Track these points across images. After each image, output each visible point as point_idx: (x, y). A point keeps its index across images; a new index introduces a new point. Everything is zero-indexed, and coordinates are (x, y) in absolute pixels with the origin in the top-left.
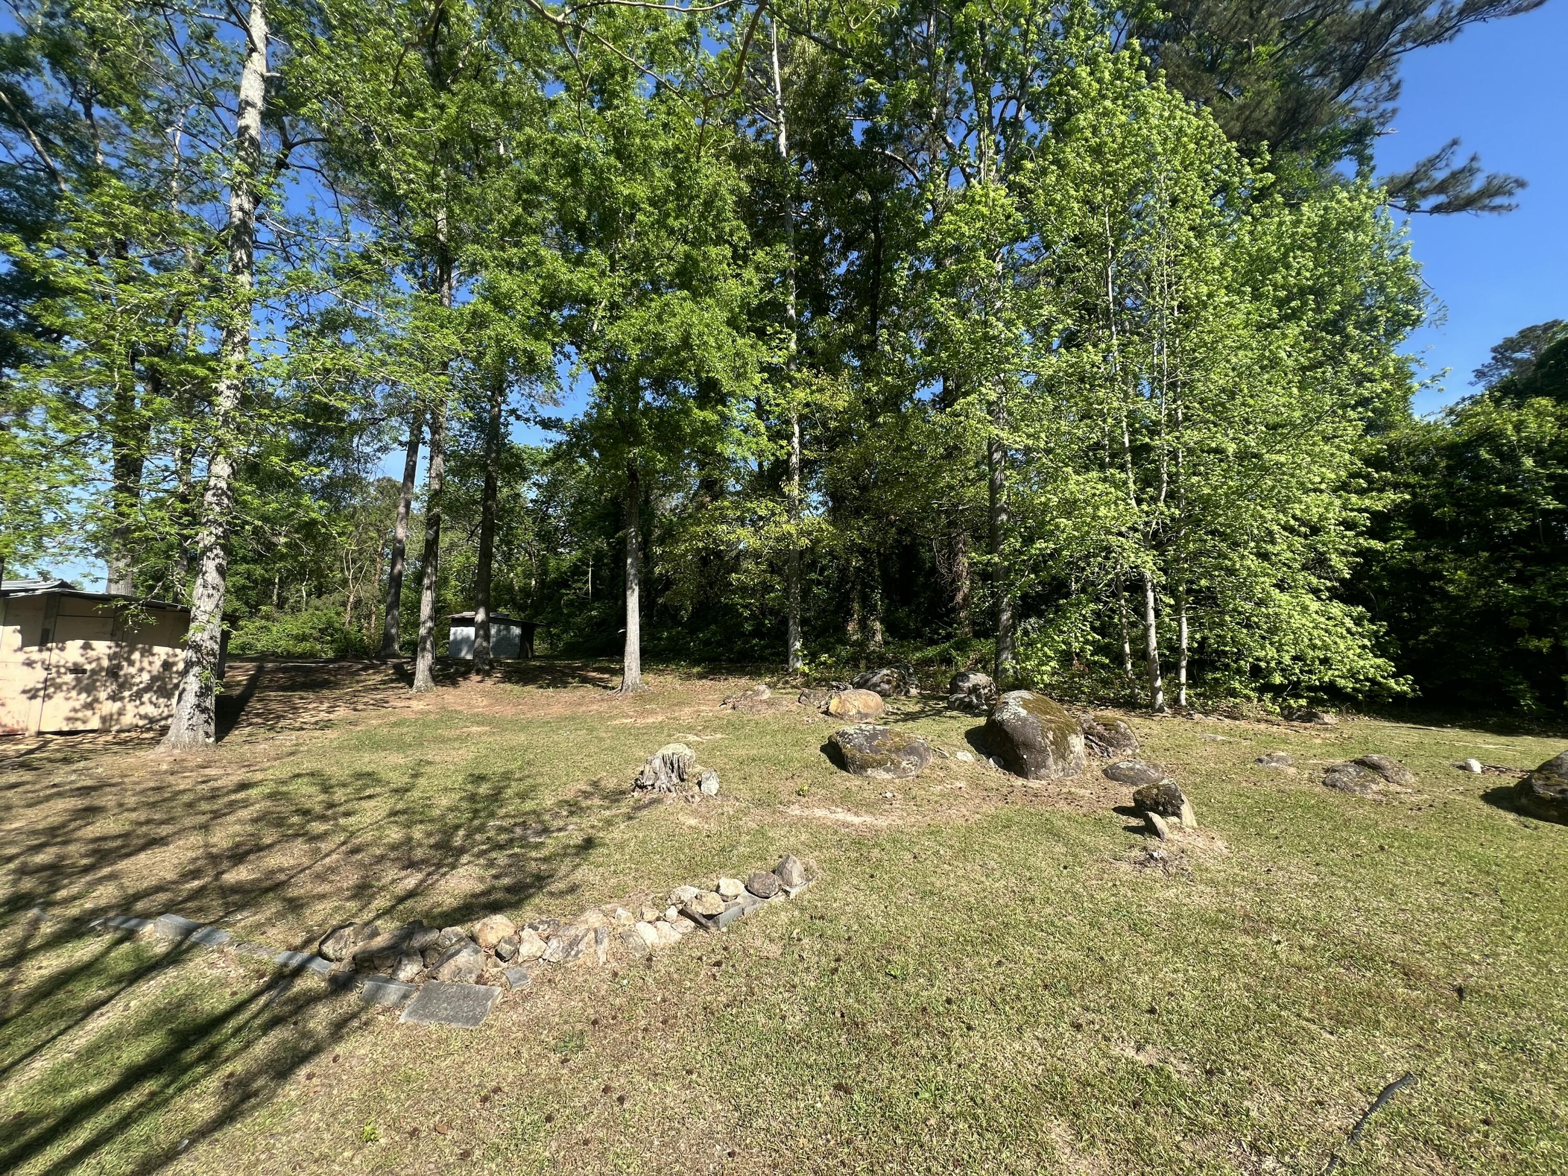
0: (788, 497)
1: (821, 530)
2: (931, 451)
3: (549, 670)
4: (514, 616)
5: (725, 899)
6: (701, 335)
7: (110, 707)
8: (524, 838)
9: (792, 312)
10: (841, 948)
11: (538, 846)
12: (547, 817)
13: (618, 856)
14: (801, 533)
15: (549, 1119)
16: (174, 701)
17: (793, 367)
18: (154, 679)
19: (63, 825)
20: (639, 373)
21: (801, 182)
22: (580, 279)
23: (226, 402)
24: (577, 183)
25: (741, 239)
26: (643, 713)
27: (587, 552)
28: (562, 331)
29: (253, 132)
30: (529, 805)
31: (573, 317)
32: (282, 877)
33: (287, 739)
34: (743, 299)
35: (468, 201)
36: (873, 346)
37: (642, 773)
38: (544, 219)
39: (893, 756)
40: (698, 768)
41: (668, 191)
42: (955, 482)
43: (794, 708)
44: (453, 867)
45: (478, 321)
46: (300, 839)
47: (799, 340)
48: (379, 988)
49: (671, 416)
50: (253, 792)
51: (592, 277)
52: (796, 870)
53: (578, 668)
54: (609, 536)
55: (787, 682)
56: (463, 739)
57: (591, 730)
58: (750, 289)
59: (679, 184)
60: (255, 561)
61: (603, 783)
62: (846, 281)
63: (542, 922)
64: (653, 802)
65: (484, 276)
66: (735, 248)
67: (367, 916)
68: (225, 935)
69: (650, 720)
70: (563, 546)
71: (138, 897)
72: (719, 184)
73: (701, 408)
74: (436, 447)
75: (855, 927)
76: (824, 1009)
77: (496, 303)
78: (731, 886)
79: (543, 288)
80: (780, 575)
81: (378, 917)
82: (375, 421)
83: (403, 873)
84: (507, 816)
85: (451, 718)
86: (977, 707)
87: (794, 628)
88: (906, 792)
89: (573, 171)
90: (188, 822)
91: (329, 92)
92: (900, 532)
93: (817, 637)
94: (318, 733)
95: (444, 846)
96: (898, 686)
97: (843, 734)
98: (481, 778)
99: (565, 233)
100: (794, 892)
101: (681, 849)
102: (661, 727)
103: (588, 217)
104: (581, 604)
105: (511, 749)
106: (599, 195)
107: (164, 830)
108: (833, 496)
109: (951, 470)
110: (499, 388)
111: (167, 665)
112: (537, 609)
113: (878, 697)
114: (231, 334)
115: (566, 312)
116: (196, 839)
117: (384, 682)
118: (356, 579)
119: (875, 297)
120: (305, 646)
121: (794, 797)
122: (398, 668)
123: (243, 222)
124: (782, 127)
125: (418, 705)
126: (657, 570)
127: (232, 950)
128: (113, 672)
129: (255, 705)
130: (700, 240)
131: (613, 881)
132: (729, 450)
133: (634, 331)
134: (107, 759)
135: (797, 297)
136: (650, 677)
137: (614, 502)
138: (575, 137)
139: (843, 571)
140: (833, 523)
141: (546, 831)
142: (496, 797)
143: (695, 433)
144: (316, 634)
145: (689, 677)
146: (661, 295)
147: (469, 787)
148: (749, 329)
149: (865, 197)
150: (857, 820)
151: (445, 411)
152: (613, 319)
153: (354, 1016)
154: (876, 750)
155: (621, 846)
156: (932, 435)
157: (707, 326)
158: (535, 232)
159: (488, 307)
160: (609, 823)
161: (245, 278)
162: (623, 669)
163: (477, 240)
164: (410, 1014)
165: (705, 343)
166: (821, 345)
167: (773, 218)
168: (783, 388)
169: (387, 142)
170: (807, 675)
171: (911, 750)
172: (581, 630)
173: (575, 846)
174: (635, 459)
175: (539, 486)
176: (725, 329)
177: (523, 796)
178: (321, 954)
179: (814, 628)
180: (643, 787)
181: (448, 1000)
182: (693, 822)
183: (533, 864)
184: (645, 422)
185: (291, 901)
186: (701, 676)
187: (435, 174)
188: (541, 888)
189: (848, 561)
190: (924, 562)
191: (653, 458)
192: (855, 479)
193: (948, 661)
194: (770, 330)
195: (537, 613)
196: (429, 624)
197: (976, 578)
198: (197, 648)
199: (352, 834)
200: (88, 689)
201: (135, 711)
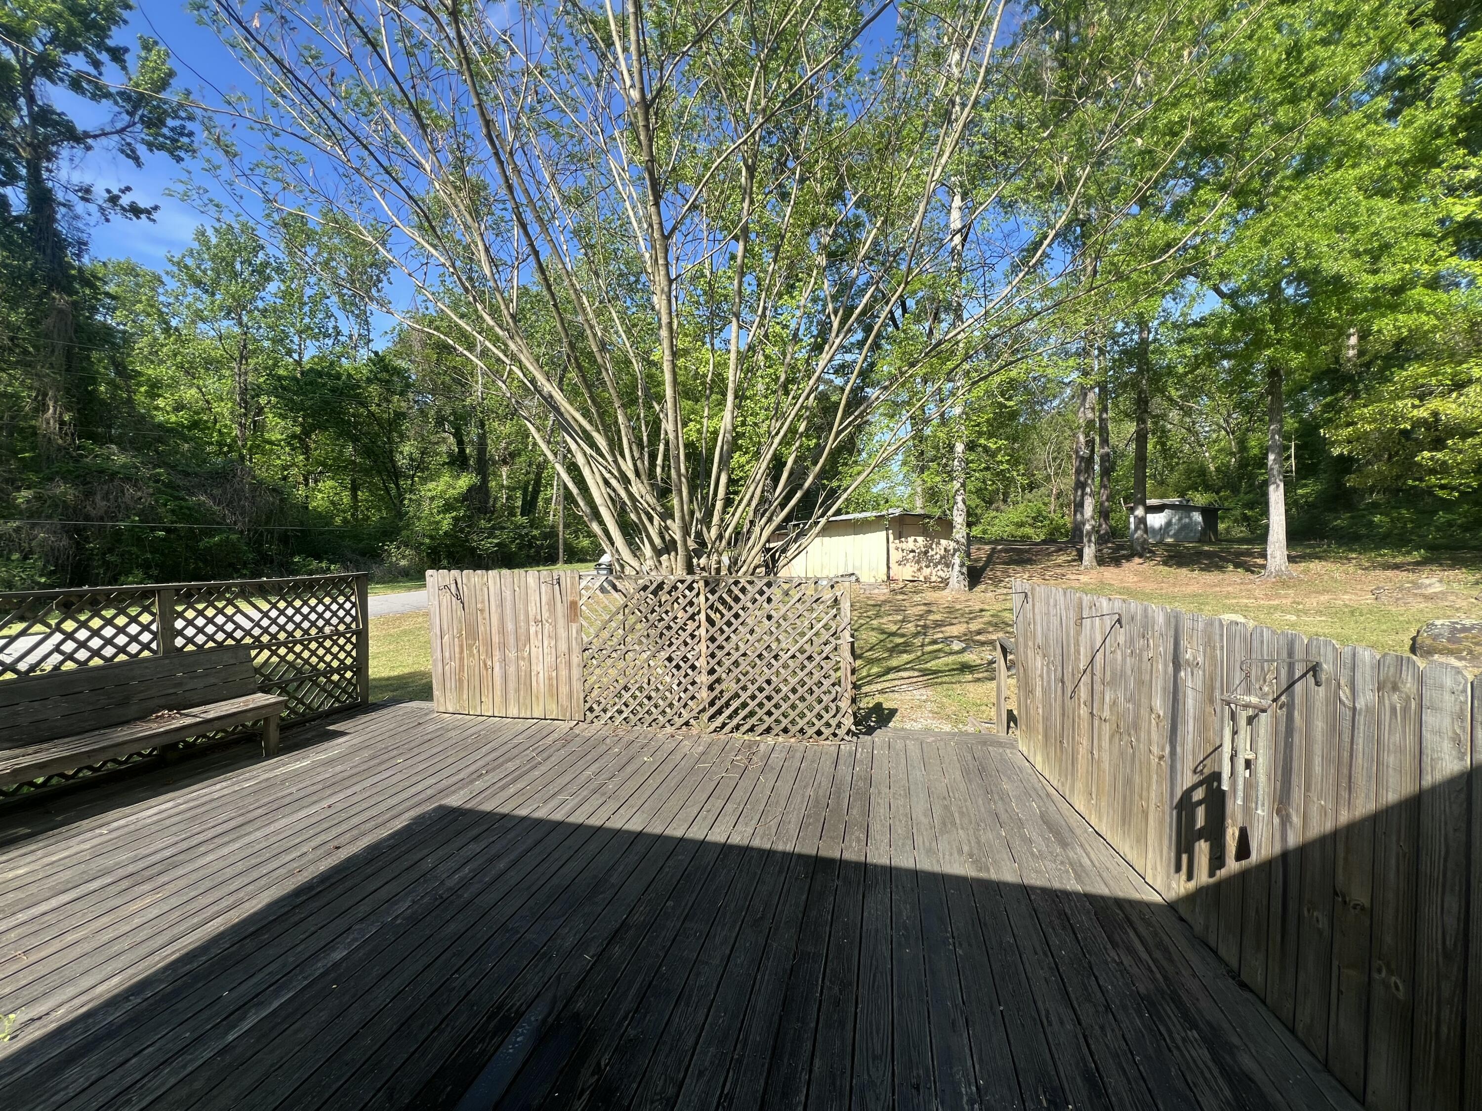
7: (926, 571)
16: (951, 569)
18: (942, 557)
19: (923, 614)
50: (985, 613)
90: (962, 619)
97: (1429, 625)
107: (954, 621)
111: (946, 550)
116: (964, 625)
117: (1067, 561)
118: (1056, 474)
120: (1022, 531)
125: (1084, 578)
128: (926, 553)
134: (929, 593)
144: (1030, 521)
198: (958, 542)
200: (918, 562)
201: (936, 573)
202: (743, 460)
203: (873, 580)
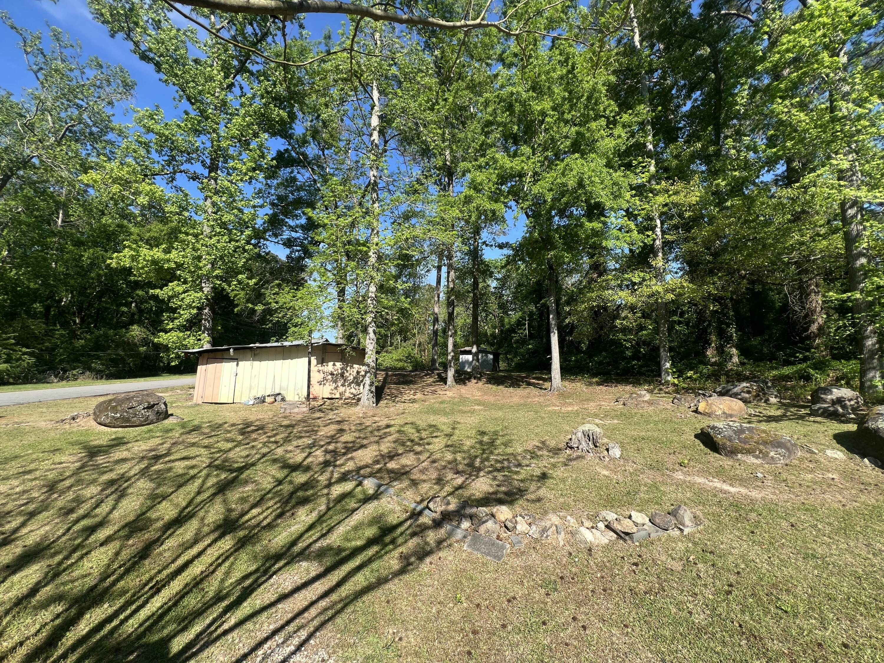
0: (655, 268)
1: (683, 287)
2: (778, 219)
3: (510, 378)
4: (489, 349)
5: (636, 524)
6: (590, 177)
7: (342, 389)
8: (509, 467)
9: (650, 147)
10: (733, 578)
11: (517, 473)
12: (519, 458)
13: (562, 486)
14: (667, 291)
15: (544, 623)
16: (362, 387)
17: (653, 182)
18: (354, 378)
19: (335, 435)
20: (552, 208)
21: (652, 60)
22: (515, 164)
23: (373, 259)
24: (512, 113)
25: (611, 111)
26: (564, 404)
27: (524, 313)
28: (508, 195)
29: (376, 141)
30: (509, 450)
31: (512, 186)
32: (408, 469)
33: (400, 407)
34: (615, 148)
35: (459, 141)
36: (717, 154)
37: (571, 439)
38: (495, 138)
39: (761, 447)
40: (605, 440)
41: (564, 99)
42: (806, 238)
43: (669, 407)
44: (477, 477)
45: (468, 200)
46: (412, 453)
47: (657, 164)
48: (453, 530)
49: (572, 230)
50: (392, 429)
51: (523, 161)
52: (687, 516)
53: (524, 377)
54: (536, 303)
55: (661, 390)
56: (473, 412)
57: (536, 412)
58: (620, 140)
59: (570, 93)
60: (381, 327)
61: (548, 442)
62: (691, 115)
63: (526, 515)
64: (578, 457)
65: (469, 176)
66: (607, 118)
67: (443, 494)
68: (392, 491)
69: (570, 409)
70: (511, 310)
71: (361, 468)
72: (596, 83)
73: (590, 221)
74: (450, 267)
75: (743, 566)
76: (723, 616)
77: (475, 189)
78: (639, 517)
79: (498, 175)
80: (651, 319)
81: (448, 495)
82: (425, 258)
83: (455, 476)
84: (498, 454)
85: (465, 401)
86: (843, 415)
87: (664, 354)
88: (776, 476)
89: (510, 108)
90: (372, 439)
91: (403, 112)
92: (752, 282)
93: (681, 360)
94: (411, 405)
95: (471, 465)
96: (758, 395)
97: (714, 428)
98: (483, 433)
99: (506, 142)
100: (686, 531)
101: (601, 488)
102: (577, 413)
103: (518, 130)
104: (523, 342)
105: (496, 419)
106: (524, 116)
107: (365, 442)
108: (689, 263)
109: (800, 230)
110: (477, 231)
111: (358, 373)
112: (500, 345)
113: (740, 403)
114: (373, 230)
115: (509, 185)
116: (375, 447)
117: (434, 382)
118: (418, 333)
119: (718, 118)
120: (400, 364)
121: (677, 467)
122: (439, 375)
123: (375, 181)
124: (636, 30)
125: (449, 394)
126: (567, 321)
127: (394, 497)
128: (342, 375)
129: (387, 390)
130: (585, 120)
131: (561, 500)
132: (610, 244)
133: (547, 185)
134: (343, 410)
135: (654, 136)
136: (567, 383)
137: (539, 283)
138: (509, 89)
139: (700, 314)
140: (692, 281)
141: (519, 465)
142: (492, 443)
143: (588, 237)
144: (405, 359)
145: (591, 384)
146: (563, 160)
147: (479, 437)
148: (620, 166)
149: (705, 51)
150: (732, 490)
151: (455, 248)
152: (536, 181)
153: (444, 540)
154: (745, 441)
155: (563, 480)
156: (780, 207)
157: (593, 171)
158: (491, 147)
159: (472, 192)
160: (554, 466)
161: (376, 205)
162: (551, 378)
163: (464, 159)
164: (468, 546)
165: (592, 182)
166: (675, 162)
167: (632, 91)
168: (646, 197)
169: (425, 126)
170: (677, 385)
171: (778, 444)
172: (524, 356)
173: (538, 476)
174: (551, 258)
175: (497, 279)
176: (605, 170)
177: (506, 445)
178: (427, 507)
179: (679, 353)
180: (571, 448)
181: (485, 544)
182: (606, 473)
183: (516, 482)
184: (557, 236)
185: (413, 480)
186: (599, 384)
187: (444, 133)
188: (522, 496)
189: (706, 307)
190: (773, 302)
191: (563, 256)
192: (708, 249)
193: (808, 378)
194: (635, 163)
195: (500, 347)
196: (452, 354)
197: (832, 312)
198: (368, 365)
199: (432, 453)
200: (335, 382)
201: (349, 391)
202: (180, 289)
203: (297, 399)
